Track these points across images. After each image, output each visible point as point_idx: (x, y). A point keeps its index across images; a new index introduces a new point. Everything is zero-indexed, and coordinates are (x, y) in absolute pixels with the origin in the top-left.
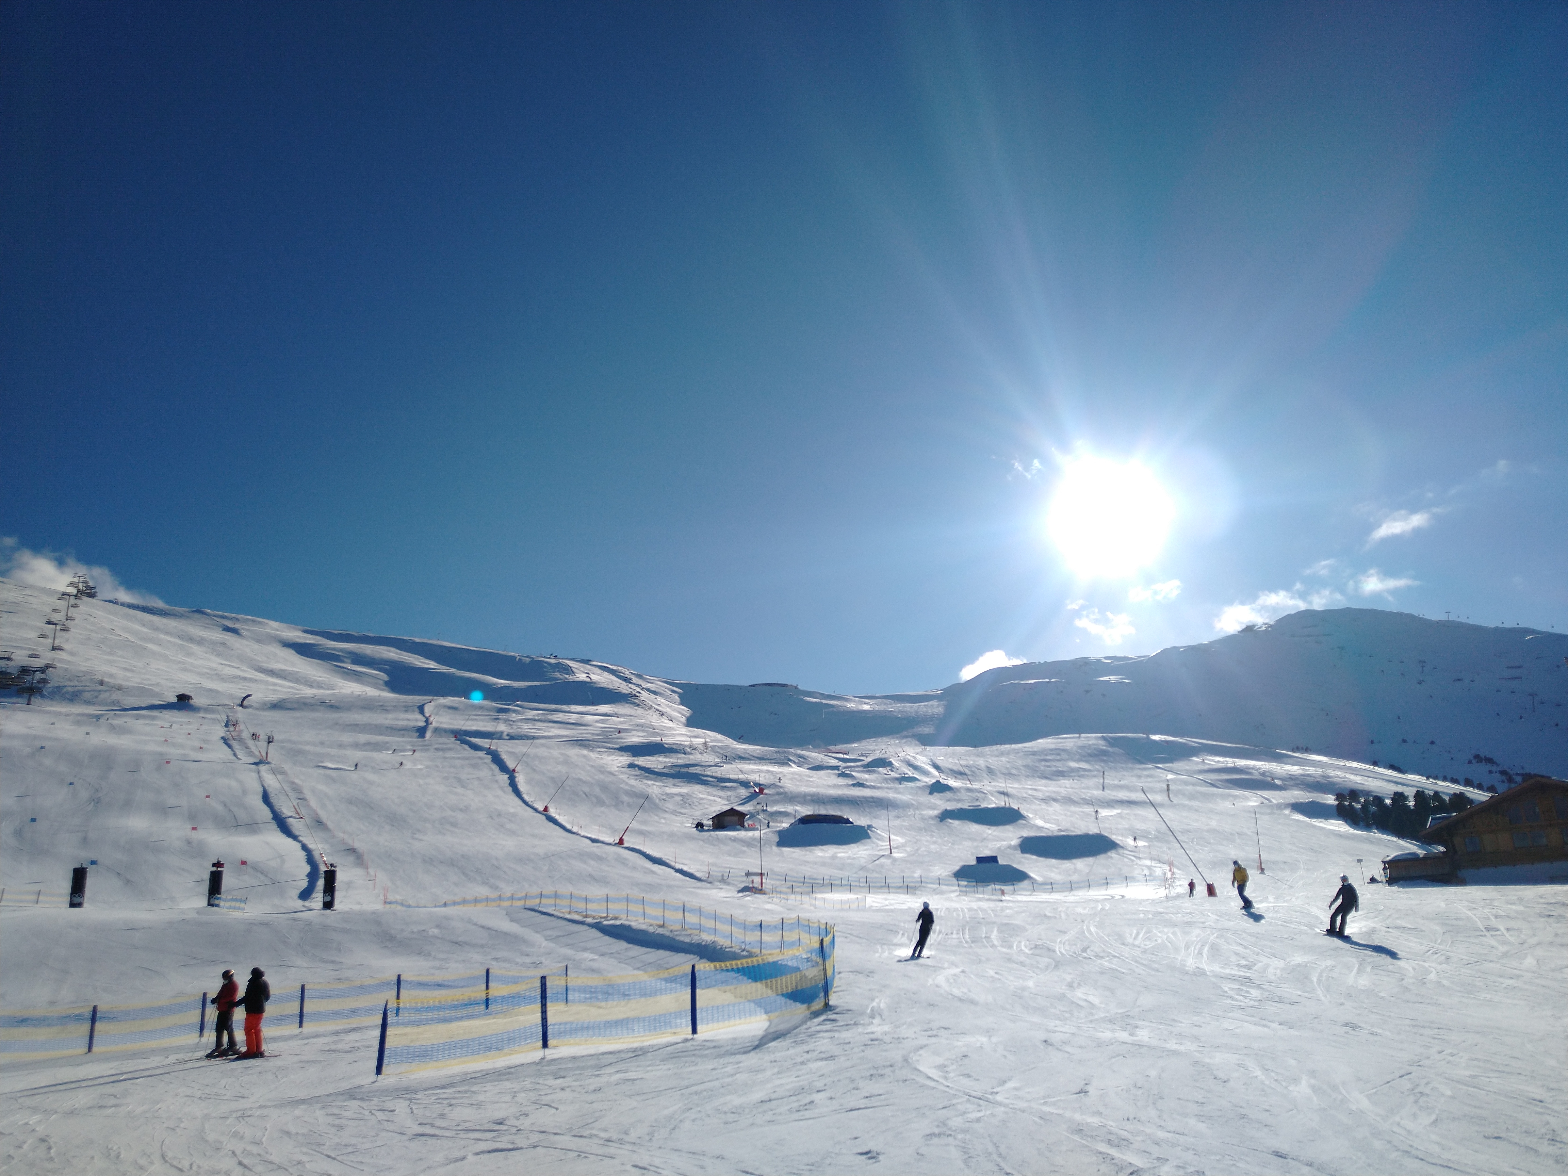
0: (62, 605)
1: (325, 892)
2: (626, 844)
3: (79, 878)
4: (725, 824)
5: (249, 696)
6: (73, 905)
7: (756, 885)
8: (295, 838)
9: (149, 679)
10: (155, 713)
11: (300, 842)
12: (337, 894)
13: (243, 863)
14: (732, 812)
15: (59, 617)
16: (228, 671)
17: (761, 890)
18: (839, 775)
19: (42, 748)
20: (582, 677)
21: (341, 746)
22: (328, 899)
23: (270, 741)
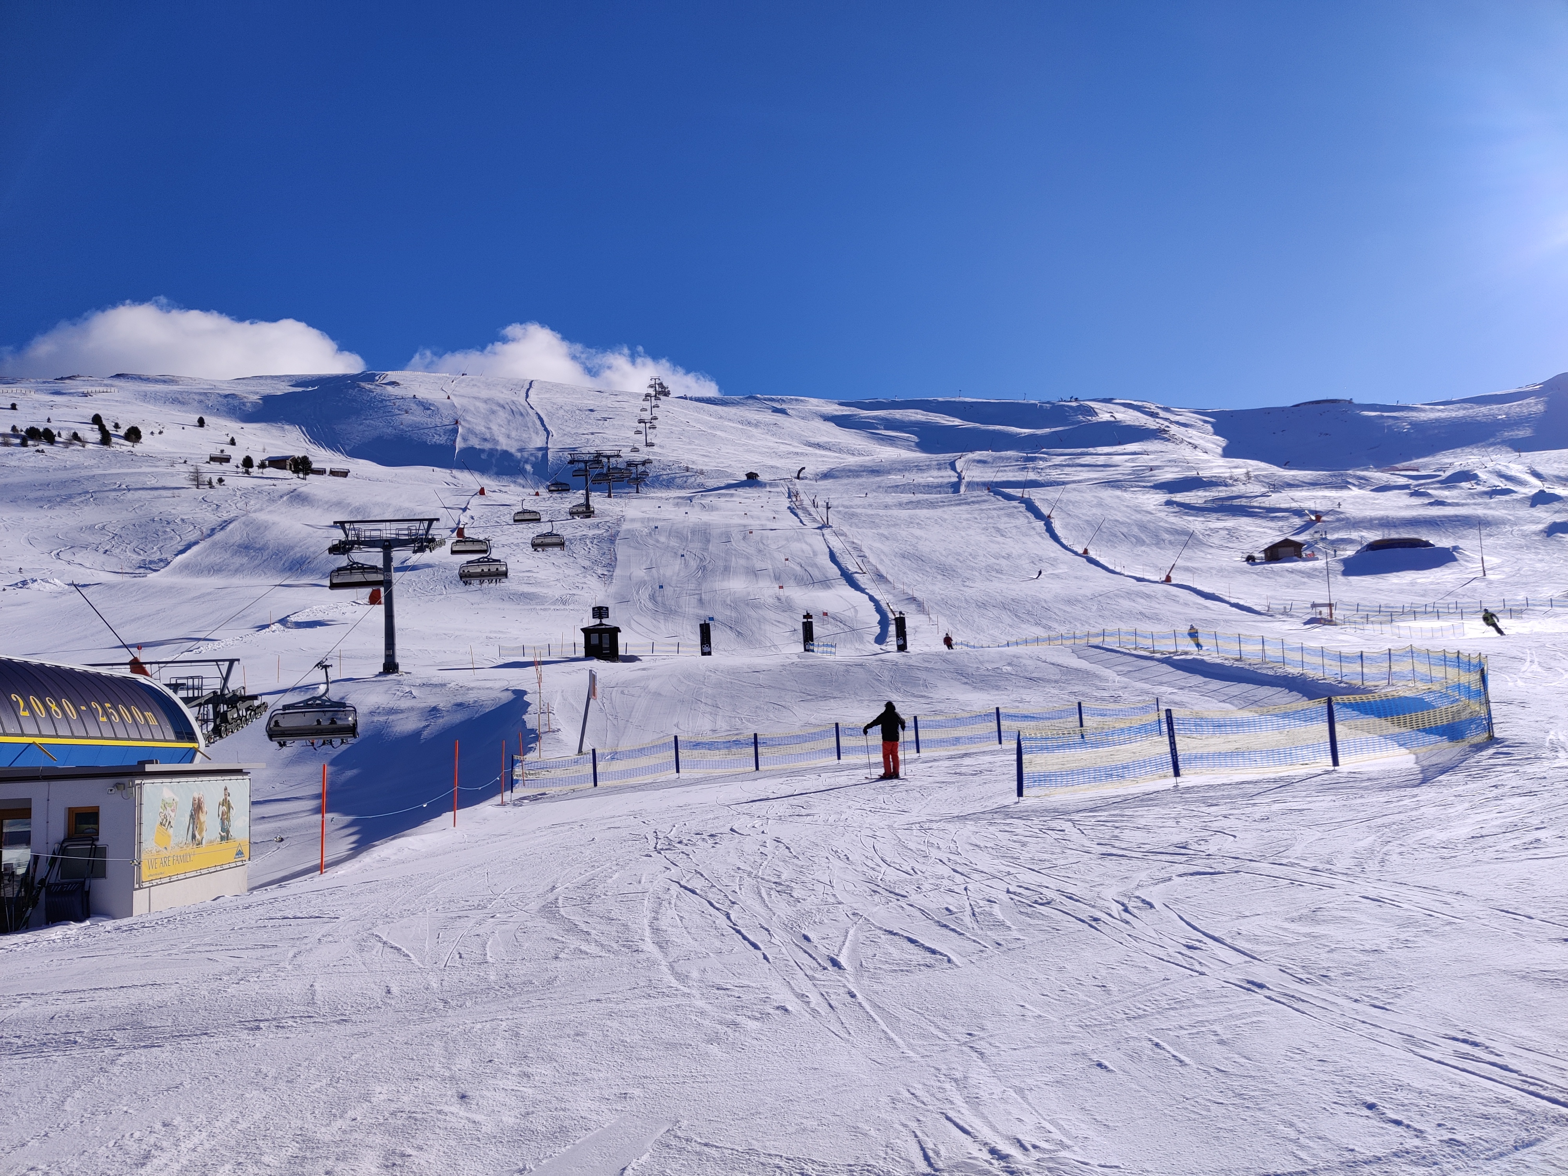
0: (647, 405)
1: (898, 636)
2: (1173, 582)
3: (705, 632)
4: (1280, 556)
5: (804, 468)
6: (703, 654)
7: (1324, 616)
8: (863, 591)
9: (723, 463)
10: (732, 491)
11: (867, 594)
12: (909, 638)
13: (825, 614)
14: (1286, 543)
15: (647, 416)
16: (783, 448)
17: (1331, 621)
18: (1412, 495)
19: (656, 527)
20: (1105, 417)
21: (886, 507)
22: (901, 642)
23: (828, 508)
